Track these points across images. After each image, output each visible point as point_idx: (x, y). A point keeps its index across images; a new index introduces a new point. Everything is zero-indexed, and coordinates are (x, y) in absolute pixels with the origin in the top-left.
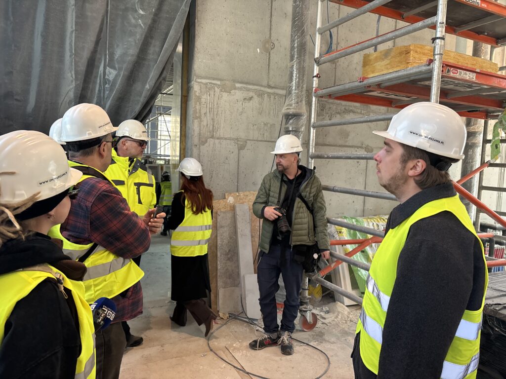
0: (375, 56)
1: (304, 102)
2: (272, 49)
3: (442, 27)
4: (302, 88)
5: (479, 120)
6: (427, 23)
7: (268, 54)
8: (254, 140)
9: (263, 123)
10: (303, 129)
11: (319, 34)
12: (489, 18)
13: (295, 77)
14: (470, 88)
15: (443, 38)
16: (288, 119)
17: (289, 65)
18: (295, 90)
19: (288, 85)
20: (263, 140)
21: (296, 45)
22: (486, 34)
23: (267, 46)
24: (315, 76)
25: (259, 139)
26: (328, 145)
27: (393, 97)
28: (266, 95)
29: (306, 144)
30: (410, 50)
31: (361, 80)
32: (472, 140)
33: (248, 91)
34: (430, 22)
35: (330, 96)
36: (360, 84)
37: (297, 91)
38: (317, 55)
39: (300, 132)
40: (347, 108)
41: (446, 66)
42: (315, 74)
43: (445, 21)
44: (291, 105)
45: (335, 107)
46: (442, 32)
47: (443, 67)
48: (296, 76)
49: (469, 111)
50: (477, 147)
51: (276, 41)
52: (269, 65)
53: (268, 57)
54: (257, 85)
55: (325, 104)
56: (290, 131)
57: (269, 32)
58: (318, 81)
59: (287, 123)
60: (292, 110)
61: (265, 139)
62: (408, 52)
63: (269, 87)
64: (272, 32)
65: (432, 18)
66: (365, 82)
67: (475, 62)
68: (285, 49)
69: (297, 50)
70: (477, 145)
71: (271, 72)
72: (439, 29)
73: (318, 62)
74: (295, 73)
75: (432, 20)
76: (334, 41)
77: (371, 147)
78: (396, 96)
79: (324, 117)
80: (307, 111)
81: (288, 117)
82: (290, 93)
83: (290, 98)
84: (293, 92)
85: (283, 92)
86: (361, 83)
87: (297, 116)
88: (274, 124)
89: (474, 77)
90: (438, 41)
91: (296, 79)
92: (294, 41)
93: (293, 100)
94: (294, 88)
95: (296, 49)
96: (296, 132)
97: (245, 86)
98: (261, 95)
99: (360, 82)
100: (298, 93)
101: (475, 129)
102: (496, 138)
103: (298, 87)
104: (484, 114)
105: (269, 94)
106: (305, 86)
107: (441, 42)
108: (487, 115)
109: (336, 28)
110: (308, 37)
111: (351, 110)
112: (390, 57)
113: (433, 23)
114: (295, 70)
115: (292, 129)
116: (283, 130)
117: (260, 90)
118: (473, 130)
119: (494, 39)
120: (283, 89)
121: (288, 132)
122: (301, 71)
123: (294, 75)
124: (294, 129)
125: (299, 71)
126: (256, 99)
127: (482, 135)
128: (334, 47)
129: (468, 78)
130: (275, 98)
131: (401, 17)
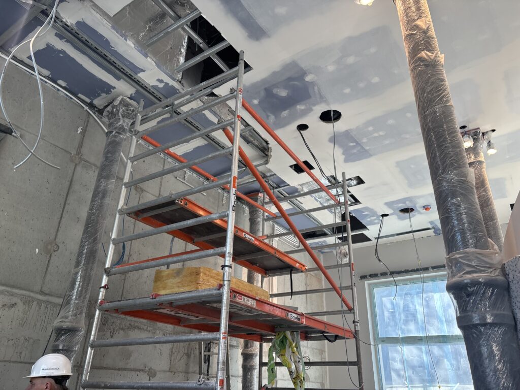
0: (167, 272)
1: (84, 315)
2: (55, 251)
3: (230, 257)
4: (85, 298)
5: (255, 342)
6: (218, 252)
7: (48, 256)
8: (5, 361)
9: (23, 338)
10: (77, 348)
11: (113, 244)
12: (259, 253)
13: (77, 285)
14: (250, 313)
15: (230, 267)
16: (59, 334)
17: (73, 271)
18: (76, 299)
19: (67, 293)
20: (19, 360)
21: (85, 251)
22: (258, 265)
23: (49, 247)
24: (103, 287)
25: (13, 359)
26: (105, 368)
27: (182, 315)
28: (35, 303)
29: (77, 367)
30: (200, 272)
31: (154, 297)
32: (250, 363)
33: (12, 295)
34: (220, 251)
35: (117, 310)
36: (152, 300)
37: (77, 302)
38: (108, 265)
39: (72, 351)
40: (132, 324)
41: (234, 292)
42: (103, 285)
43: (232, 252)
44: (67, 318)
45: (119, 321)
46: (229, 261)
47: (231, 292)
48: (79, 284)
49: (248, 334)
50: (254, 369)
51: (62, 243)
52: (47, 268)
53: (48, 260)
54: (25, 290)
55: (108, 318)
56: (61, 350)
57: (55, 233)
58: (106, 292)
59: (57, 339)
60: (67, 324)
61: (22, 360)
62: (198, 274)
63: (42, 293)
64: (58, 234)
65: (221, 248)
66: (157, 299)
67: (252, 289)
68: (71, 254)
69: (86, 257)
70: (254, 367)
71: (48, 277)
72: (227, 259)
73: (108, 272)
74: (79, 280)
75: (222, 250)
76: (127, 253)
77: (154, 370)
78: (185, 314)
79: (104, 332)
80: (85, 324)
81: (60, 332)
82: (68, 303)
83: (67, 309)
84: (72, 302)
85: (60, 301)
86: (154, 300)
87: (72, 331)
88: (39, 340)
89: (255, 304)
90: (227, 268)
91: (78, 287)
92: (84, 246)
93: (71, 311)
94: (74, 297)
95: (85, 255)
96: (67, 352)
97: (9, 289)
98: (28, 302)
99: (152, 299)
100: (78, 304)
101: (251, 351)
102: (272, 362)
103: (80, 297)
104: (259, 337)
105: (40, 302)
106: (88, 296)
107: (229, 270)
108: (262, 339)
109: (130, 242)
110: (100, 245)
111: (137, 326)
112: (181, 276)
113: (222, 252)
114: (79, 278)
115: (63, 347)
116: (50, 347)
117: (29, 297)
118: (250, 352)
119: (264, 270)
120: (59, 297)
121: (56, 351)
122: (87, 279)
123: (77, 283)
124: (65, 348)
125: (85, 279)
126: (21, 306)
127: (258, 358)
128: (125, 258)
129: (250, 304)
130: (46, 307)
131: (192, 241)
